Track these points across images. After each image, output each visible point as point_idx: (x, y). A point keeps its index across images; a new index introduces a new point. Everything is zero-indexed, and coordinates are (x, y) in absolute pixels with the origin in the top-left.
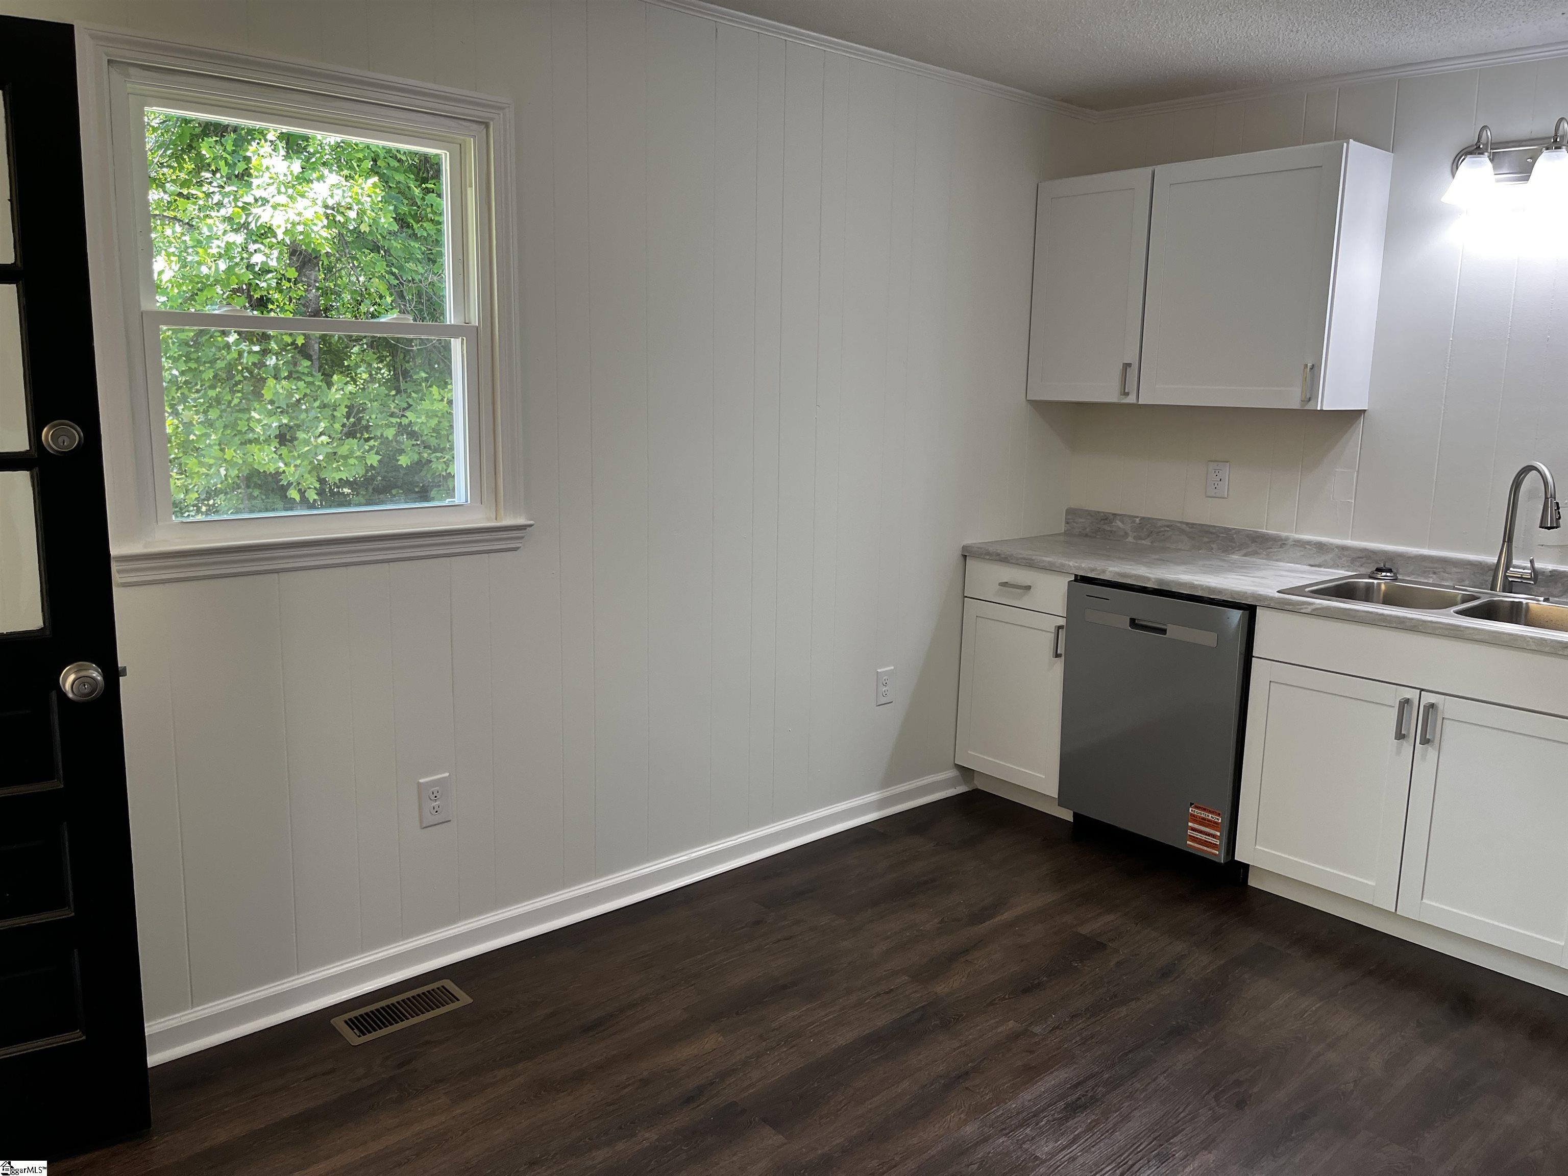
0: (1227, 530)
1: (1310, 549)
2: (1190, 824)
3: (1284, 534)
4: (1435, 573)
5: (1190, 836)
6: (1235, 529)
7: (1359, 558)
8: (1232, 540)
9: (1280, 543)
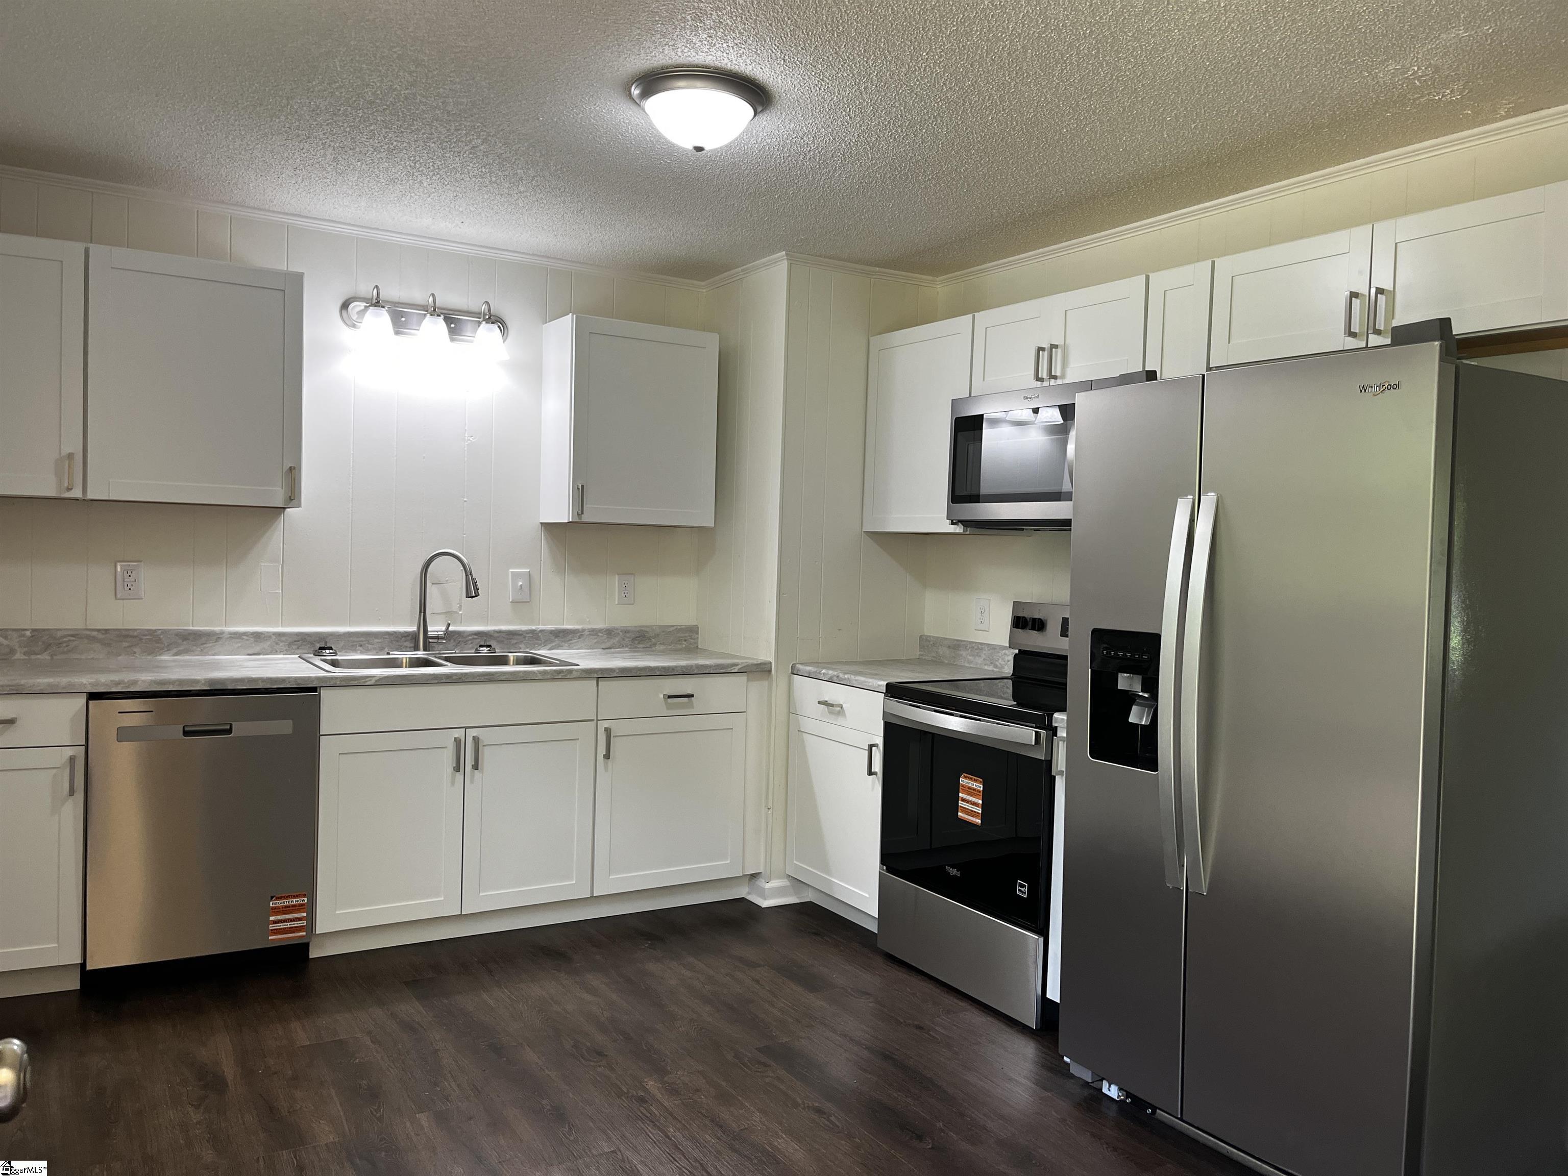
0: (151, 632)
1: (247, 640)
2: (272, 918)
3: (217, 629)
4: (361, 646)
5: (272, 930)
6: (158, 630)
7: (295, 641)
8: (159, 641)
9: (215, 638)
